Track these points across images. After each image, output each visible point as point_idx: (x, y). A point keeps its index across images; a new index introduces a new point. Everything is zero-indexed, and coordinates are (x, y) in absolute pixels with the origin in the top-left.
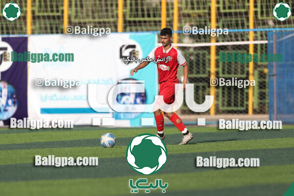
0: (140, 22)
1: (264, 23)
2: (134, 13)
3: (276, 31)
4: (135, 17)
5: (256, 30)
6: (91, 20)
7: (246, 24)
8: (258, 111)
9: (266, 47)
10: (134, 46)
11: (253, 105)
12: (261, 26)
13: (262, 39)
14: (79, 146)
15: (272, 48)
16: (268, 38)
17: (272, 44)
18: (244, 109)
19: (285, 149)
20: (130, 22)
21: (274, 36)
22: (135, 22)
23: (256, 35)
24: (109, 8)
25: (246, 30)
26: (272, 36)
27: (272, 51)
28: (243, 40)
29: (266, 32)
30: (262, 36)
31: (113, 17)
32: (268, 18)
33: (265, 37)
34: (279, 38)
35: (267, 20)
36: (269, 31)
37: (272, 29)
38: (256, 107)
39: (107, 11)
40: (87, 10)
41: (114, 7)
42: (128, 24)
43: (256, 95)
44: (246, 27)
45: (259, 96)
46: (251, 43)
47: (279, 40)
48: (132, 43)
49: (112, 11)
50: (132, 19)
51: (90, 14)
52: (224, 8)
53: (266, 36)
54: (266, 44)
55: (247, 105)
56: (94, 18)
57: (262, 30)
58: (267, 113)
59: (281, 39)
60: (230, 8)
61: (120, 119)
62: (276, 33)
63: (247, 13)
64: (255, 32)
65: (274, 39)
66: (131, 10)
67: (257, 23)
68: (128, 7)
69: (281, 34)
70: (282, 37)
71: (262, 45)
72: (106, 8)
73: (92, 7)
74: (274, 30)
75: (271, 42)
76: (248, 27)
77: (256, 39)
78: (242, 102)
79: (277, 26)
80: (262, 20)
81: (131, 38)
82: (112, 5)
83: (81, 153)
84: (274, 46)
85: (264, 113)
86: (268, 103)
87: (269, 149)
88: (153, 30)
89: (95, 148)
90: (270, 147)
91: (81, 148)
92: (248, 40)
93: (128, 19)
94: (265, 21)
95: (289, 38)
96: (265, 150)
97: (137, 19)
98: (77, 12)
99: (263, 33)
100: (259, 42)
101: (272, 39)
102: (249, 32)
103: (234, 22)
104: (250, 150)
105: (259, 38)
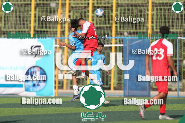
0: (44, 31)
1: (121, 34)
2: (41, 25)
3: (129, 39)
4: (41, 28)
5: (116, 38)
6: (14, 29)
7: (110, 34)
8: (117, 88)
9: (122, 49)
10: (40, 46)
11: (114, 85)
12: (119, 36)
13: (120, 44)
14: (4, 108)
15: (126, 49)
16: (124, 43)
17: (126, 47)
18: (108, 86)
19: (133, 112)
20: (38, 31)
21: (128, 42)
22: (41, 31)
23: (116, 41)
24: (25, 22)
25: (110, 38)
26: (126, 41)
27: (126, 51)
28: (108, 44)
29: (123, 39)
30: (120, 41)
31: (27, 28)
32: (124, 31)
33: (121, 42)
34: (131, 43)
35: (123, 32)
36: (125, 39)
37: (126, 37)
38: (116, 85)
39: (24, 24)
40: (11, 24)
41: (28, 22)
42: (36, 33)
43: (116, 78)
44: (110, 36)
45: (117, 79)
46: (113, 46)
47: (130, 44)
48: (38, 44)
49: (27, 24)
50: (39, 30)
51: (13, 26)
52: (97, 24)
53: (123, 41)
54: (123, 47)
55: (110, 85)
56: (15, 28)
57: (120, 38)
58: (123, 90)
59: (132, 44)
60: (100, 24)
61: (30, 91)
62: (129, 40)
63: (111, 27)
64: (116, 39)
65: (128, 44)
66: (39, 24)
67: (117, 34)
68: (37, 22)
69: (132, 41)
70: (133, 42)
71: (120, 47)
72: (23, 22)
73: (15, 21)
74: (127, 38)
75: (125, 45)
76: (111, 36)
77: (116, 43)
78: (107, 82)
79: (129, 35)
80: (120, 32)
81: (38, 41)
82: (27, 21)
83: (5, 112)
84: (127, 48)
85: (121, 89)
86: (123, 84)
87: (122, 112)
88: (52, 37)
89: (14, 109)
90: (123, 110)
91: (5, 108)
92: (111, 44)
93: (37, 29)
94: (122, 33)
95: (137, 43)
96: (120, 112)
97: (42, 30)
98: (5, 24)
99: (121, 40)
100: (118, 45)
101: (126, 44)
102: (112, 39)
103: (102, 33)
104: (110, 112)
105: (118, 42)
